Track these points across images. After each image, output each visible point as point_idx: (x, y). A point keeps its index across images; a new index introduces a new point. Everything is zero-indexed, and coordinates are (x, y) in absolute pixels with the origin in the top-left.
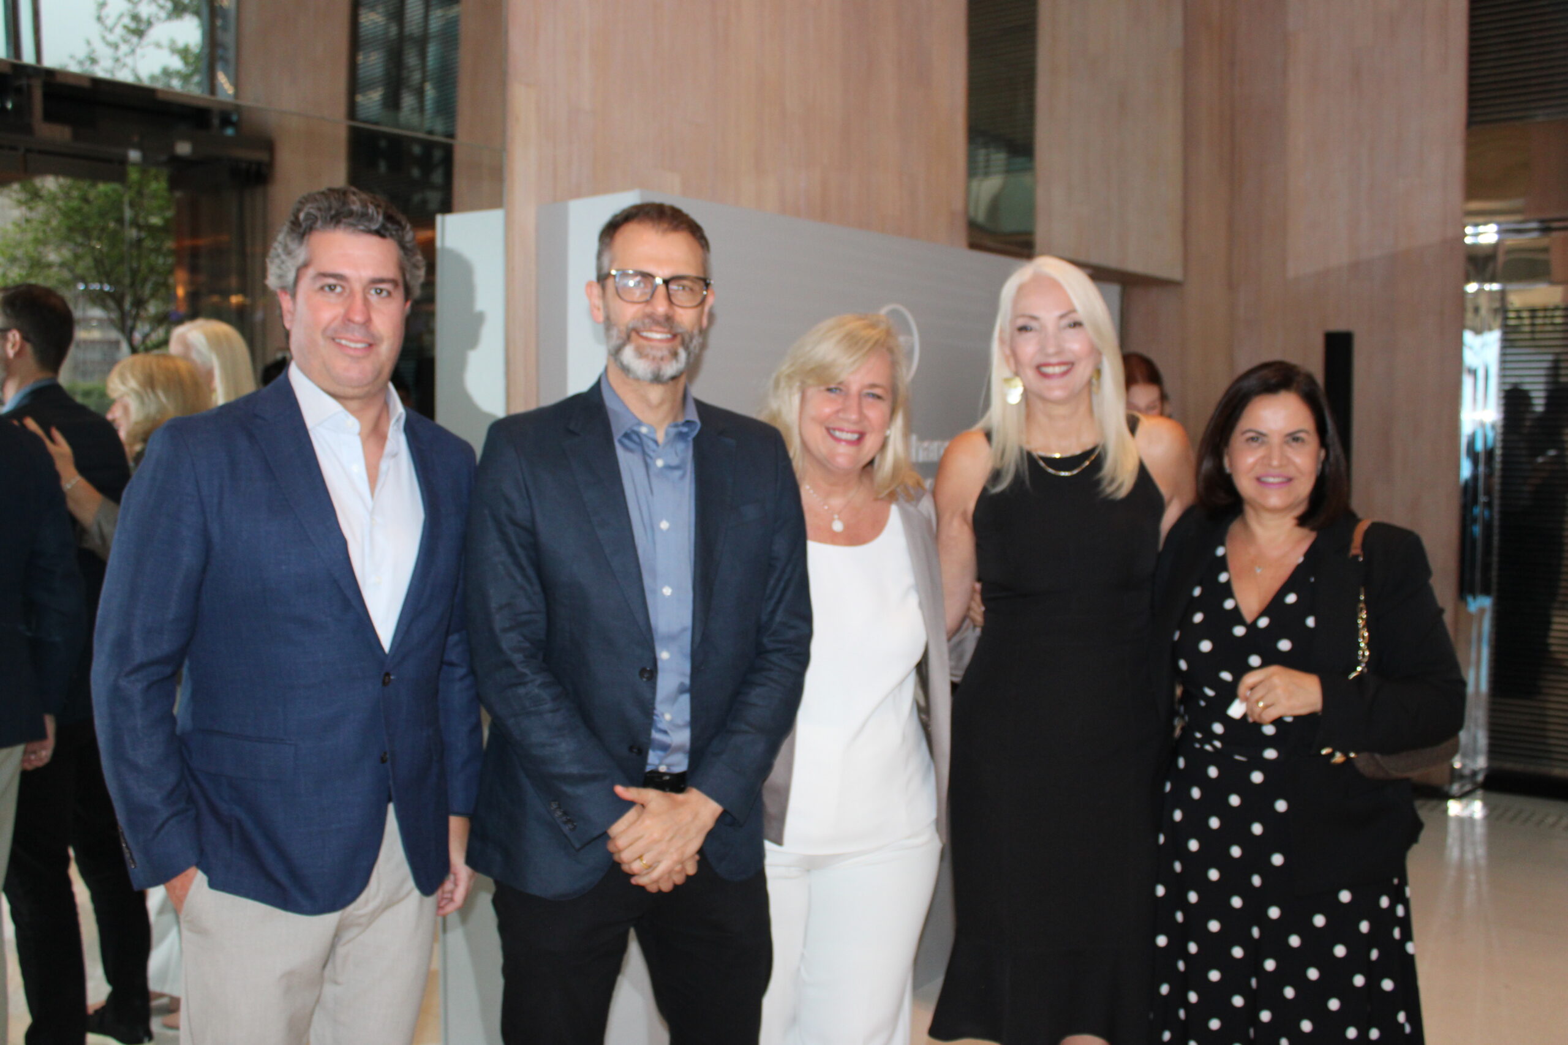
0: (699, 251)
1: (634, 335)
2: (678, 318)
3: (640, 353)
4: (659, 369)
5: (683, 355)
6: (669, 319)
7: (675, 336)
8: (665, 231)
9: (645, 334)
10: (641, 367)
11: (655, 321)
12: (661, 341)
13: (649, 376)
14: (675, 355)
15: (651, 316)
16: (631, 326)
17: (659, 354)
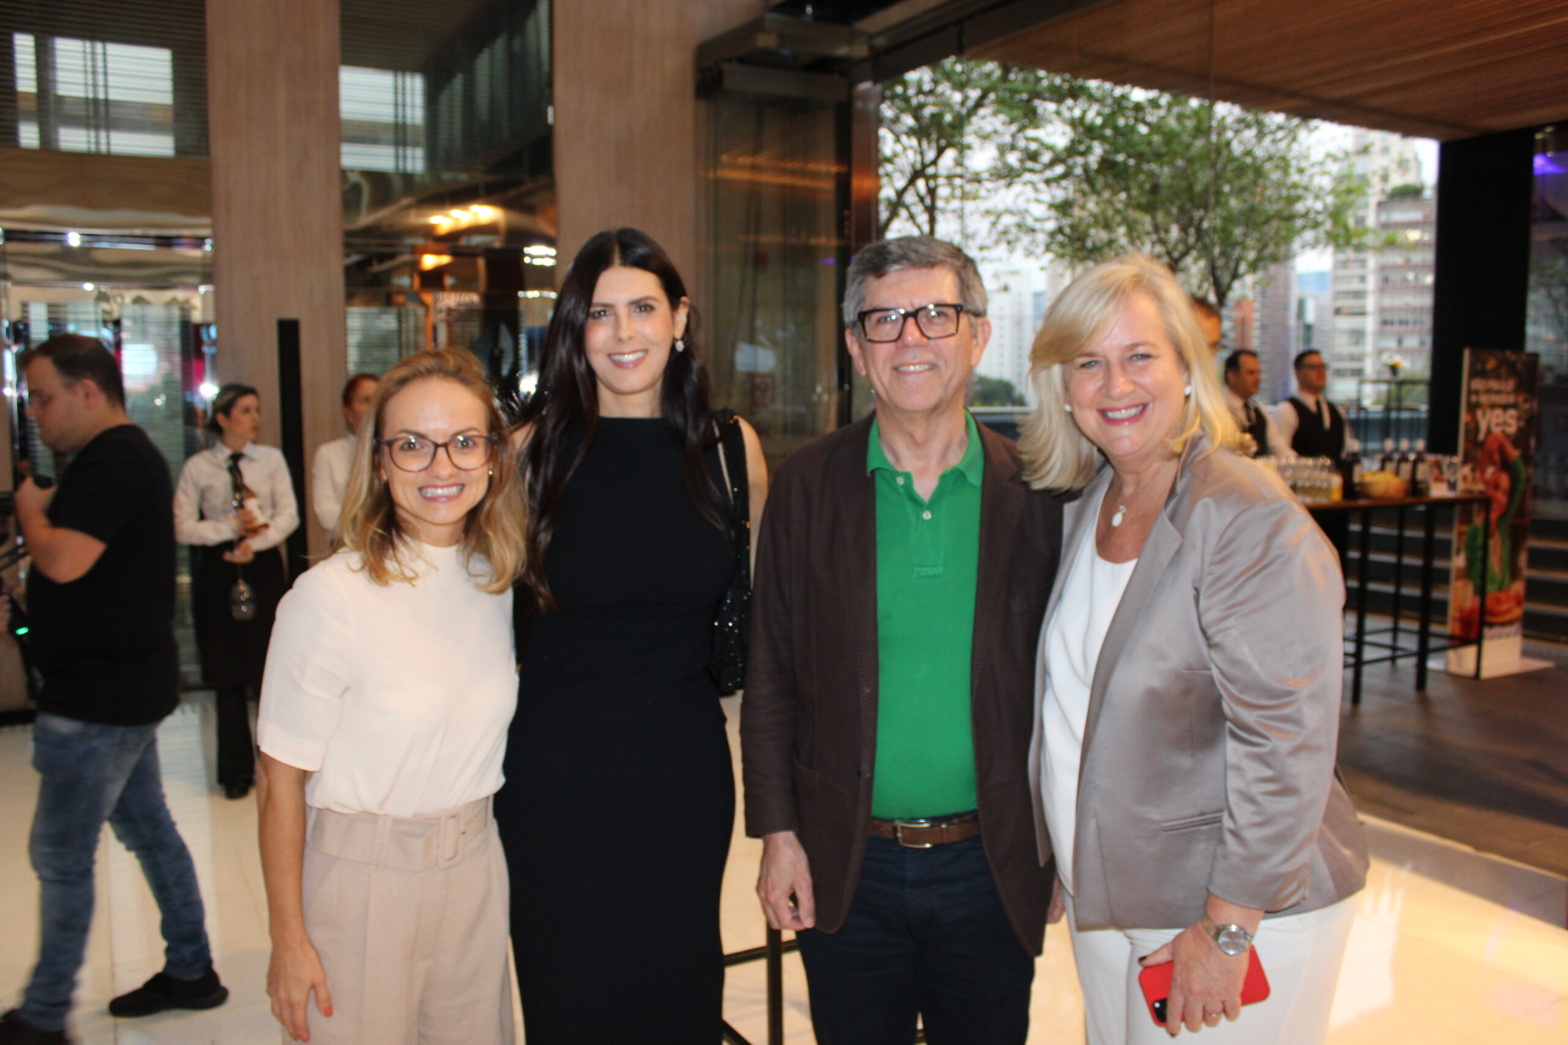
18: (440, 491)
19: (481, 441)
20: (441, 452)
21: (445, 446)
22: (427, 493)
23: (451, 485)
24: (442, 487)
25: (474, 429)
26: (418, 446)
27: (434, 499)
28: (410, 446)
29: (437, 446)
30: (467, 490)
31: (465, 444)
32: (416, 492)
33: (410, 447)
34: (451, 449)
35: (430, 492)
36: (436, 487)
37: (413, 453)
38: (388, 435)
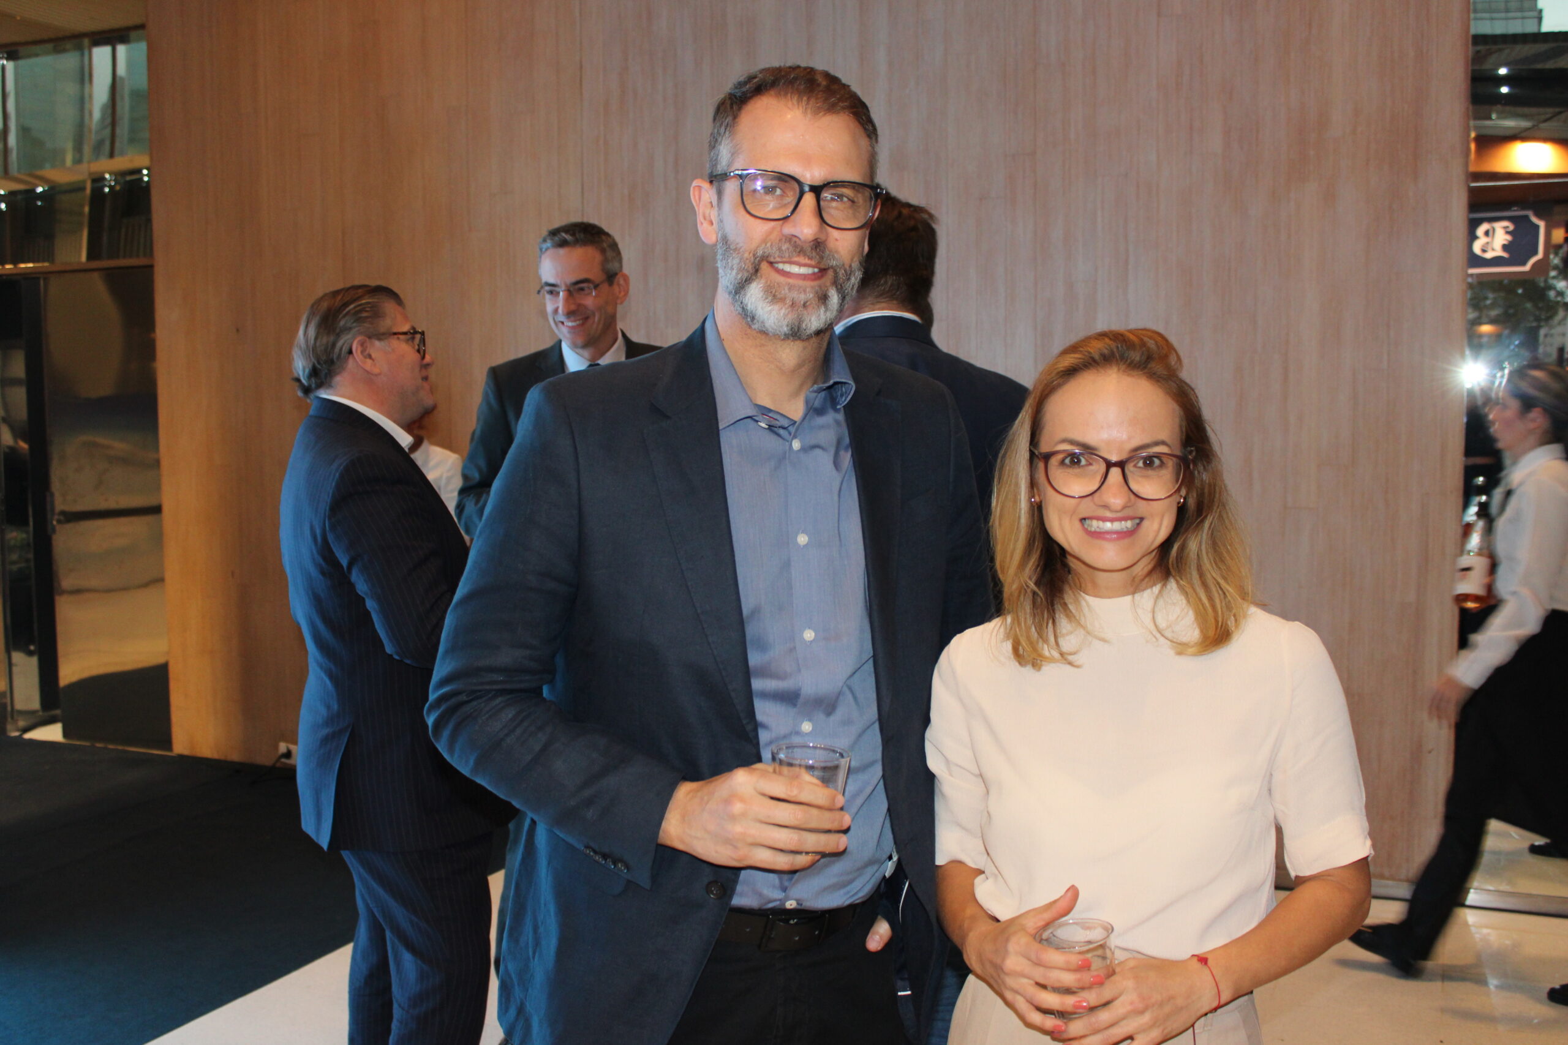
0: (864, 142)
1: (764, 266)
2: (831, 244)
3: (773, 296)
4: (800, 321)
5: (834, 298)
6: (818, 245)
7: (823, 271)
8: (816, 112)
9: (780, 266)
10: (773, 316)
11: (797, 247)
12: (804, 277)
13: (785, 329)
14: (824, 298)
15: (791, 239)
16: (760, 253)
17: (802, 297)
18: (1108, 525)
19: (1170, 463)
20: (1115, 472)
21: (1121, 465)
22: (1091, 526)
23: (1125, 519)
24: (1112, 520)
25: (1163, 443)
26: (1083, 462)
27: (1098, 535)
28: (1074, 460)
29: (1109, 465)
30: (1145, 523)
31: (1149, 462)
32: (1077, 524)
33: (1072, 462)
34: (1129, 468)
35: (1095, 525)
36: (1104, 519)
37: (1077, 470)
38: (1044, 447)
